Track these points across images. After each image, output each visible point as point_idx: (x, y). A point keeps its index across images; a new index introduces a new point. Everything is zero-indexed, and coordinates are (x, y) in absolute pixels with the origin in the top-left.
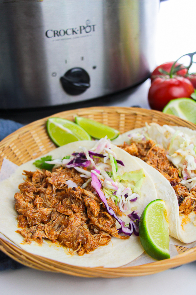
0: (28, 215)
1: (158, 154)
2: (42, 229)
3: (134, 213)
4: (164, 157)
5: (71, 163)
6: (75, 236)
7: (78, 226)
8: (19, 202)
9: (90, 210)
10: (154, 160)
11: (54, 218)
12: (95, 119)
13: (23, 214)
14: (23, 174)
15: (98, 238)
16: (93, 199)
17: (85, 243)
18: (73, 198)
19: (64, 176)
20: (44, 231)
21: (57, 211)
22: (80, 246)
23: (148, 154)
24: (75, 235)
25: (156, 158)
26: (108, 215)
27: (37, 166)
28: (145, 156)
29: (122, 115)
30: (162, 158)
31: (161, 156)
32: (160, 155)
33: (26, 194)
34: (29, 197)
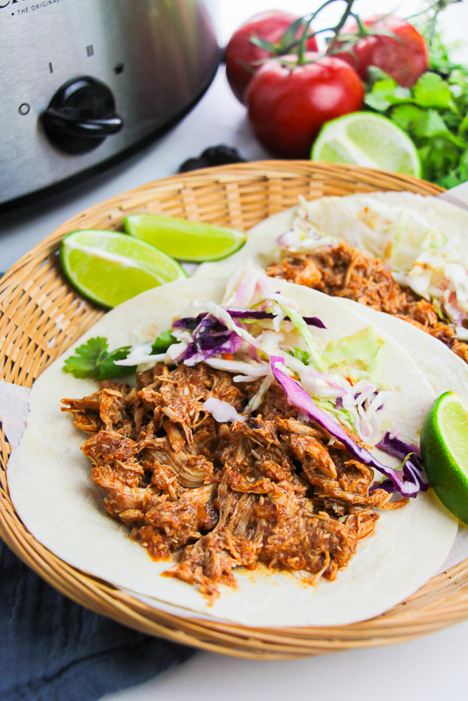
0: (168, 522)
1: (372, 275)
2: (220, 548)
3: (391, 437)
4: (387, 279)
5: (191, 351)
6: (307, 540)
7: (298, 511)
8: (119, 494)
9: (314, 465)
10: (371, 291)
11: (229, 509)
12: (165, 210)
13: (153, 524)
14: (63, 409)
15: (353, 524)
16: (309, 438)
17: (339, 548)
18: (256, 446)
19: (187, 391)
20: (228, 552)
21: (230, 490)
22: (328, 559)
23: (348, 280)
24: (307, 538)
25: (372, 287)
26: (360, 466)
27: (79, 375)
28: (341, 287)
29: (229, 187)
30: (385, 283)
31: (379, 277)
32: (377, 275)
33: (121, 467)
34: (131, 471)
